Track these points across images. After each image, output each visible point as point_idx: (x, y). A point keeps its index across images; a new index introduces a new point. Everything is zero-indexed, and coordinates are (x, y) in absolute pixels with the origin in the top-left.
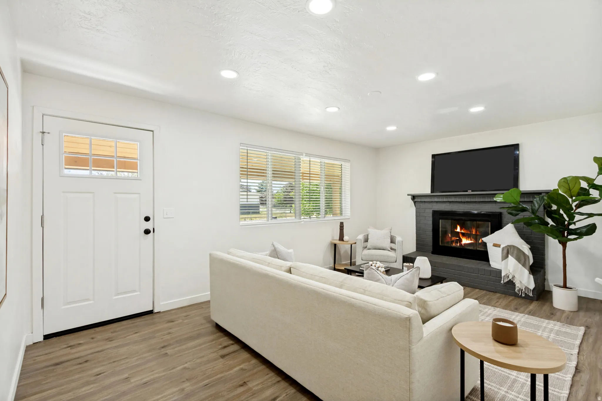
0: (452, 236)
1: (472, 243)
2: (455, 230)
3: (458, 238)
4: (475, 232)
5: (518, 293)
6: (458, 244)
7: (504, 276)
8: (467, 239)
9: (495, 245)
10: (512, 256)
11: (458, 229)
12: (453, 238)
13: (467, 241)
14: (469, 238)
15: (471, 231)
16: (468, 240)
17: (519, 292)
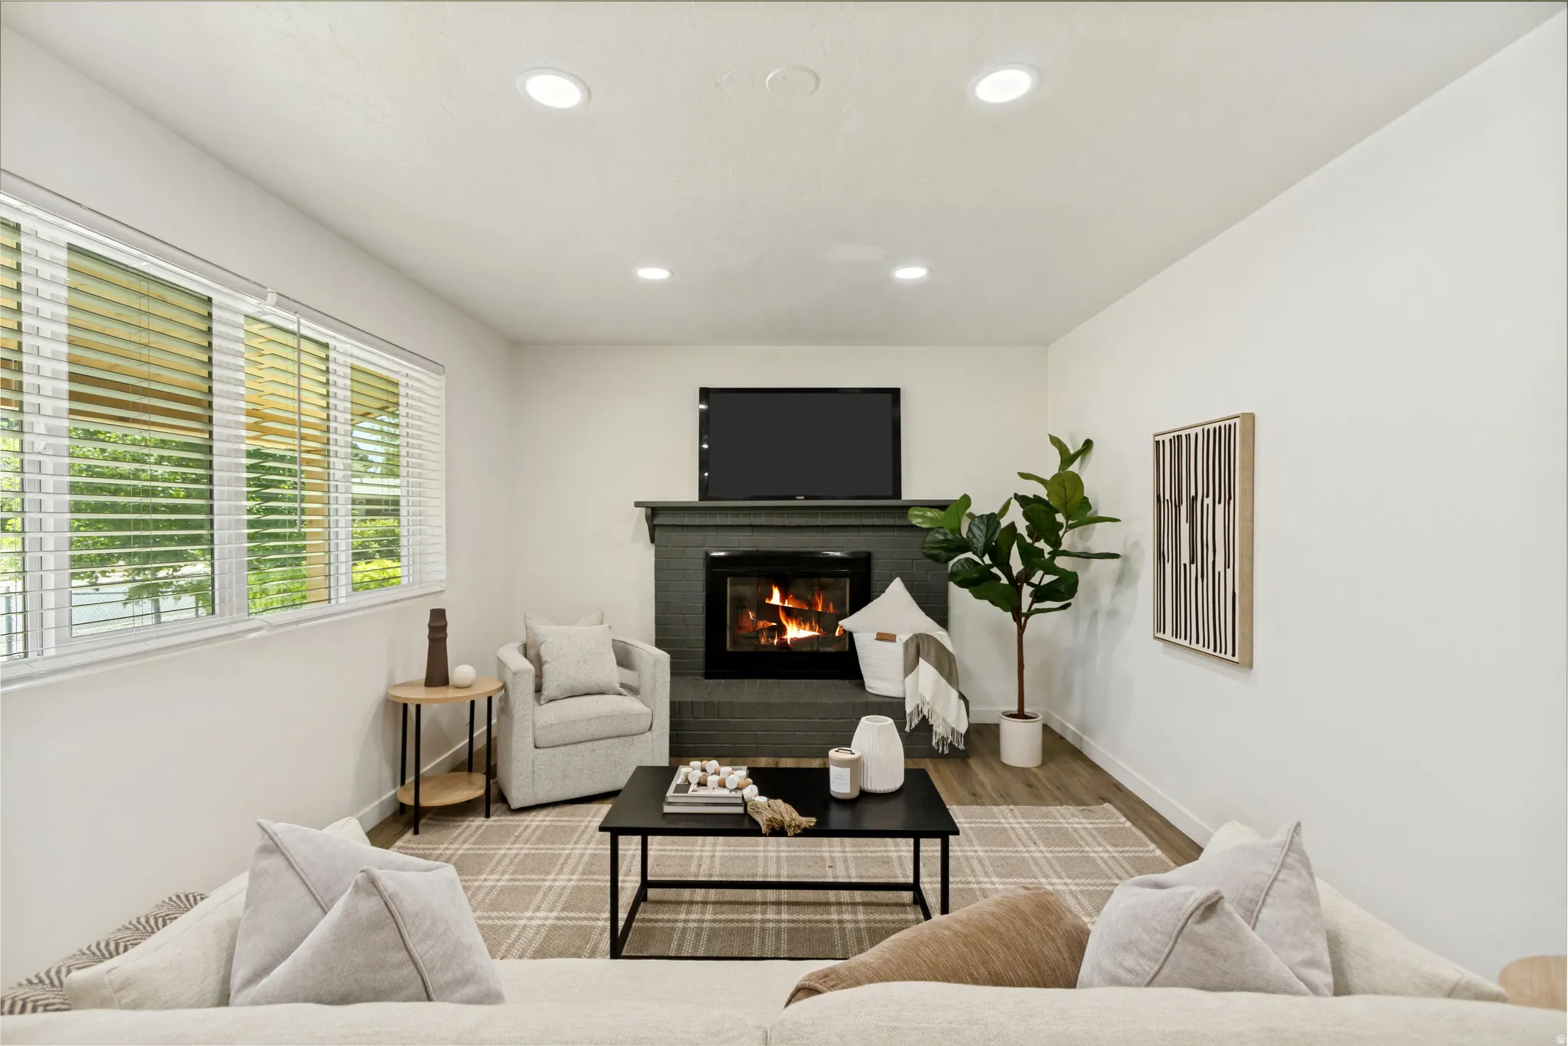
0: (759, 617)
1: (813, 636)
2: (767, 601)
3: (775, 624)
4: (822, 607)
5: (936, 748)
6: (776, 641)
7: (912, 713)
8: (799, 625)
9: (883, 637)
10: (928, 661)
11: (776, 599)
12: (761, 624)
13: (802, 631)
14: (805, 625)
15: (812, 604)
16: (804, 629)
17: (938, 745)
